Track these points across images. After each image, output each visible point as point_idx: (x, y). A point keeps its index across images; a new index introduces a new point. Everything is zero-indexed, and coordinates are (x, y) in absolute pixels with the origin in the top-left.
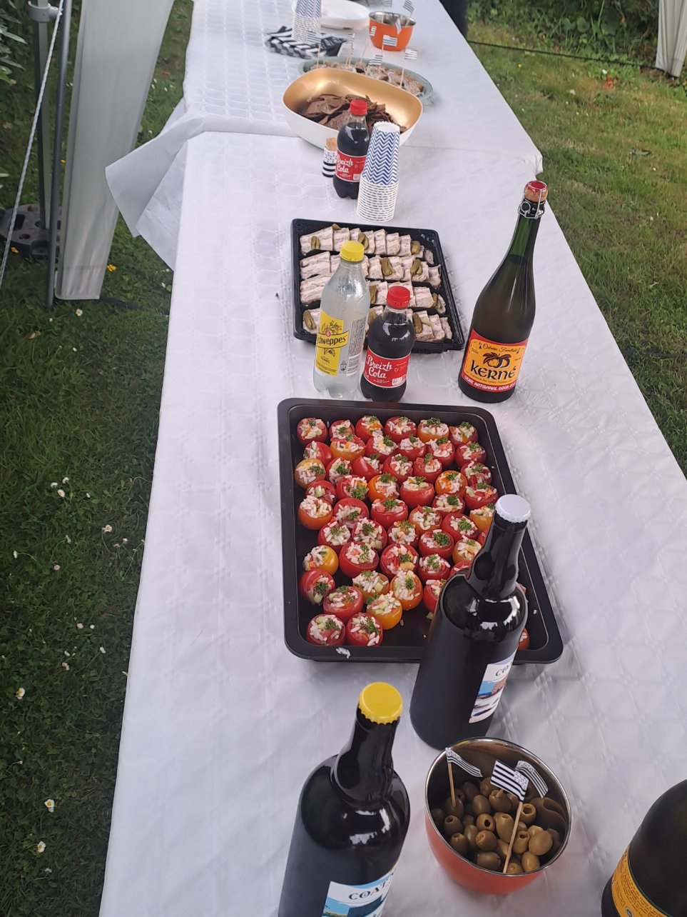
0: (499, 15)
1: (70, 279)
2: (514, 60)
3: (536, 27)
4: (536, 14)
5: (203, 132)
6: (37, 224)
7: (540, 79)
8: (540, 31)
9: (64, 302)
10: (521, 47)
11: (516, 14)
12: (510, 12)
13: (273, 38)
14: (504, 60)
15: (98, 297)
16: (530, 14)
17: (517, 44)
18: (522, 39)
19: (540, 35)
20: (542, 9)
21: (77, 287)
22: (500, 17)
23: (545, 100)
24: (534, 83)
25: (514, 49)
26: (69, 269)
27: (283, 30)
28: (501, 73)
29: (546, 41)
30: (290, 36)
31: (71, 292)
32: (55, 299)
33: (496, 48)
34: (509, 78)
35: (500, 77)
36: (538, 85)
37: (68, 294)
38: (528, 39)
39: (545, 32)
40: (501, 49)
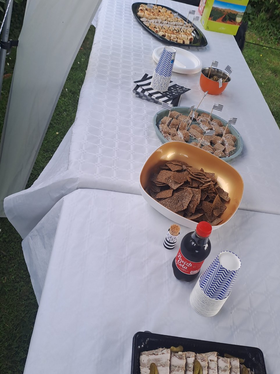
0: (252, 25)
2: (258, 51)
3: (270, 33)
4: (270, 27)
5: (77, 189)
7: (271, 63)
8: (271, 35)
10: (261, 44)
11: (261, 26)
12: (257, 24)
13: (138, 86)
14: (253, 50)
16: (268, 26)
17: (260, 42)
18: (262, 39)
19: (271, 37)
20: (273, 24)
22: (252, 26)
23: (272, 76)
24: (268, 65)
25: (258, 45)
27: (145, 78)
28: (251, 58)
29: (274, 41)
30: (149, 84)
33: (249, 44)
34: (255, 62)
35: (251, 60)
36: (270, 67)
38: (265, 39)
39: (273, 36)
40: (252, 44)
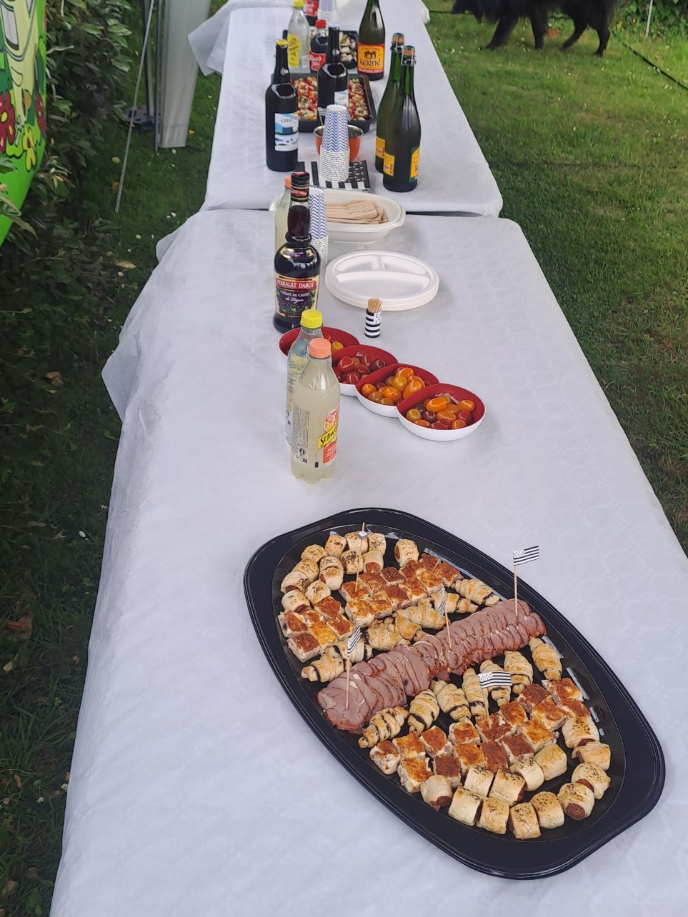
1: (167, 135)
6: (145, 114)
9: (164, 149)
15: (184, 145)
21: (171, 139)
26: (166, 127)
31: (168, 143)
32: (159, 148)
37: (166, 144)
